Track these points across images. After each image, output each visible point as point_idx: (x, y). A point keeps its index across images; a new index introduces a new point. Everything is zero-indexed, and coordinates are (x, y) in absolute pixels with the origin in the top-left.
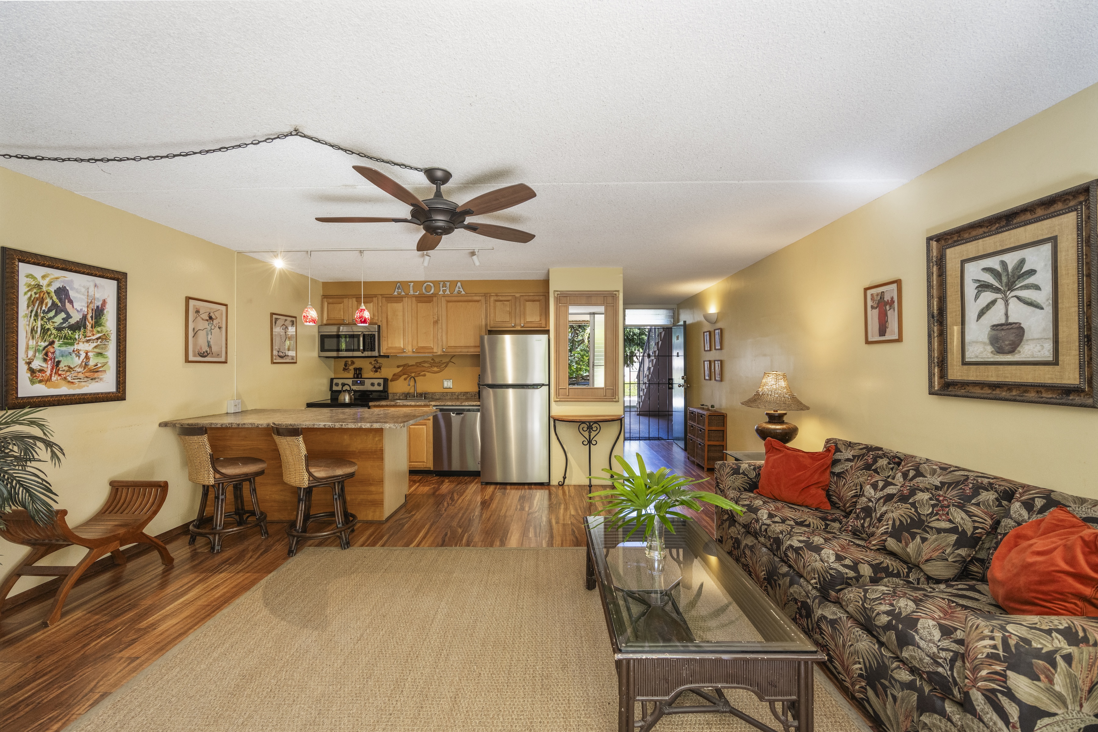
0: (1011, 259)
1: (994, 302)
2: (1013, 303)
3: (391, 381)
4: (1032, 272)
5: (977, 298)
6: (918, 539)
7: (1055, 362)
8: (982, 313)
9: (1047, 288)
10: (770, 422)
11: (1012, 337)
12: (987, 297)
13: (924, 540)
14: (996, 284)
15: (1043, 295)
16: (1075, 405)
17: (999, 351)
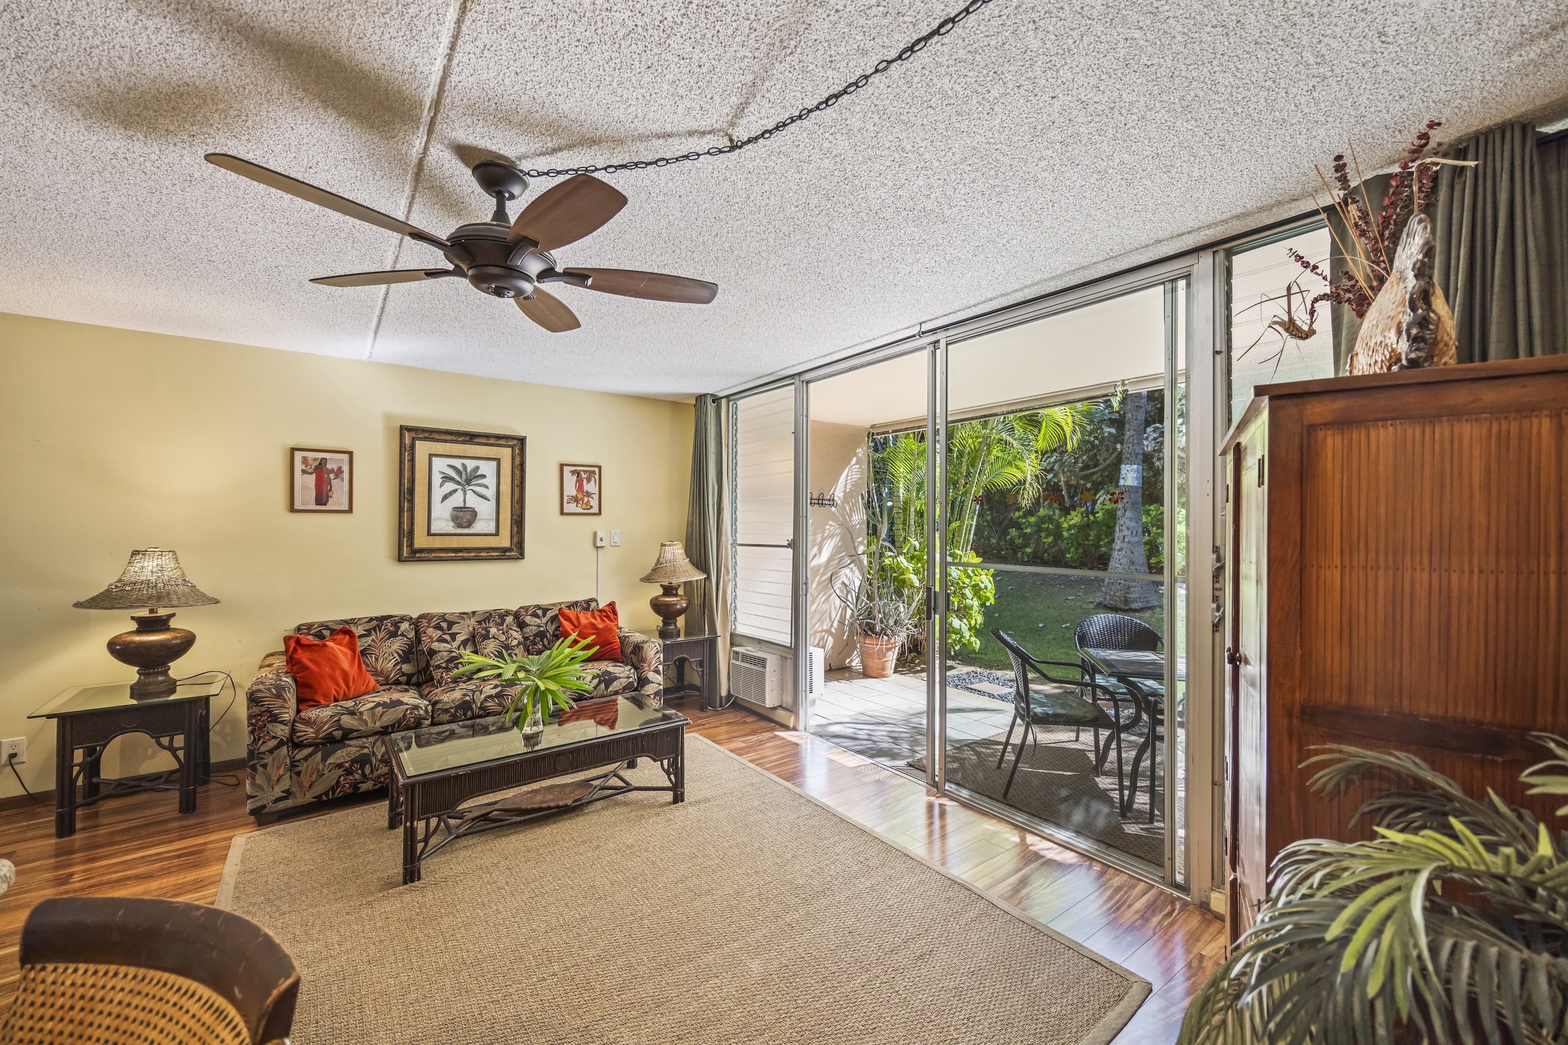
0: (471, 464)
1: (455, 491)
2: (470, 494)
4: (483, 476)
5: (441, 485)
7: (497, 533)
8: (445, 498)
9: (493, 488)
11: (468, 517)
12: (450, 486)
14: (457, 478)
15: (491, 493)
16: (510, 558)
17: (460, 526)
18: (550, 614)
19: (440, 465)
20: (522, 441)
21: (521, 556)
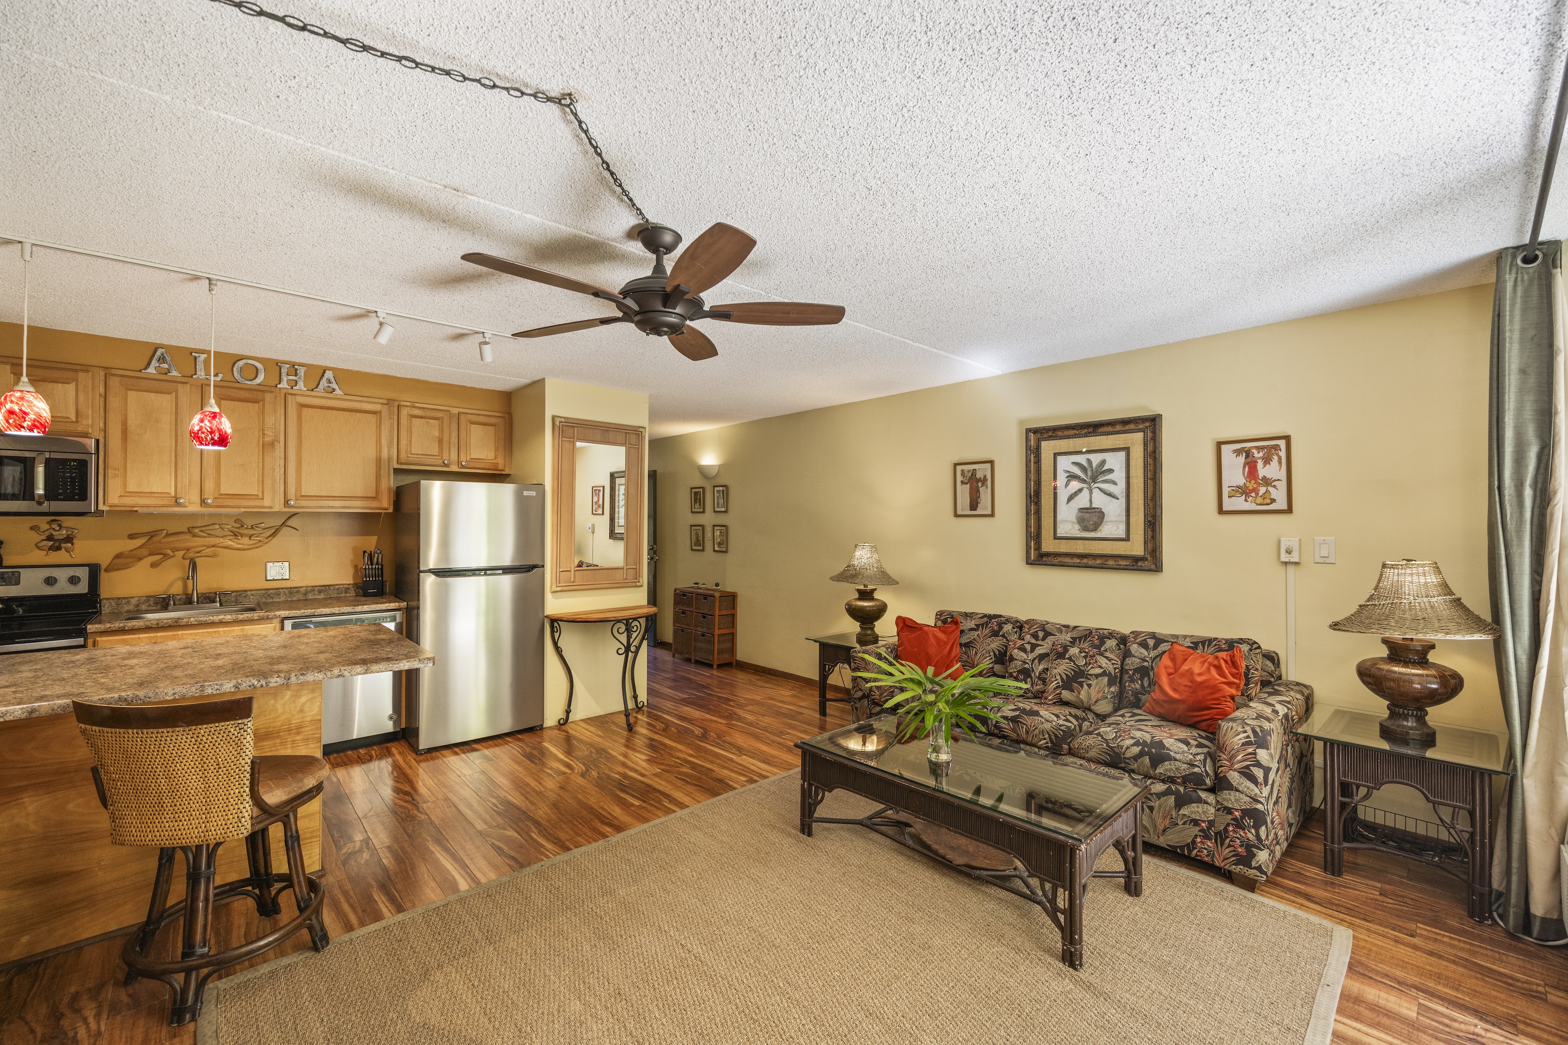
0: (1096, 458)
1: (1080, 490)
2: (1096, 492)
3: (106, 570)
4: (1111, 471)
5: (1067, 485)
6: (1085, 686)
7: (1127, 539)
8: (1071, 498)
9: (1122, 484)
10: (860, 599)
11: (1095, 519)
12: (1075, 485)
13: (1089, 686)
14: (1083, 476)
15: (1119, 489)
16: (1145, 569)
17: (1085, 529)
19: (1064, 463)
20: (1156, 421)
21: (1158, 567)
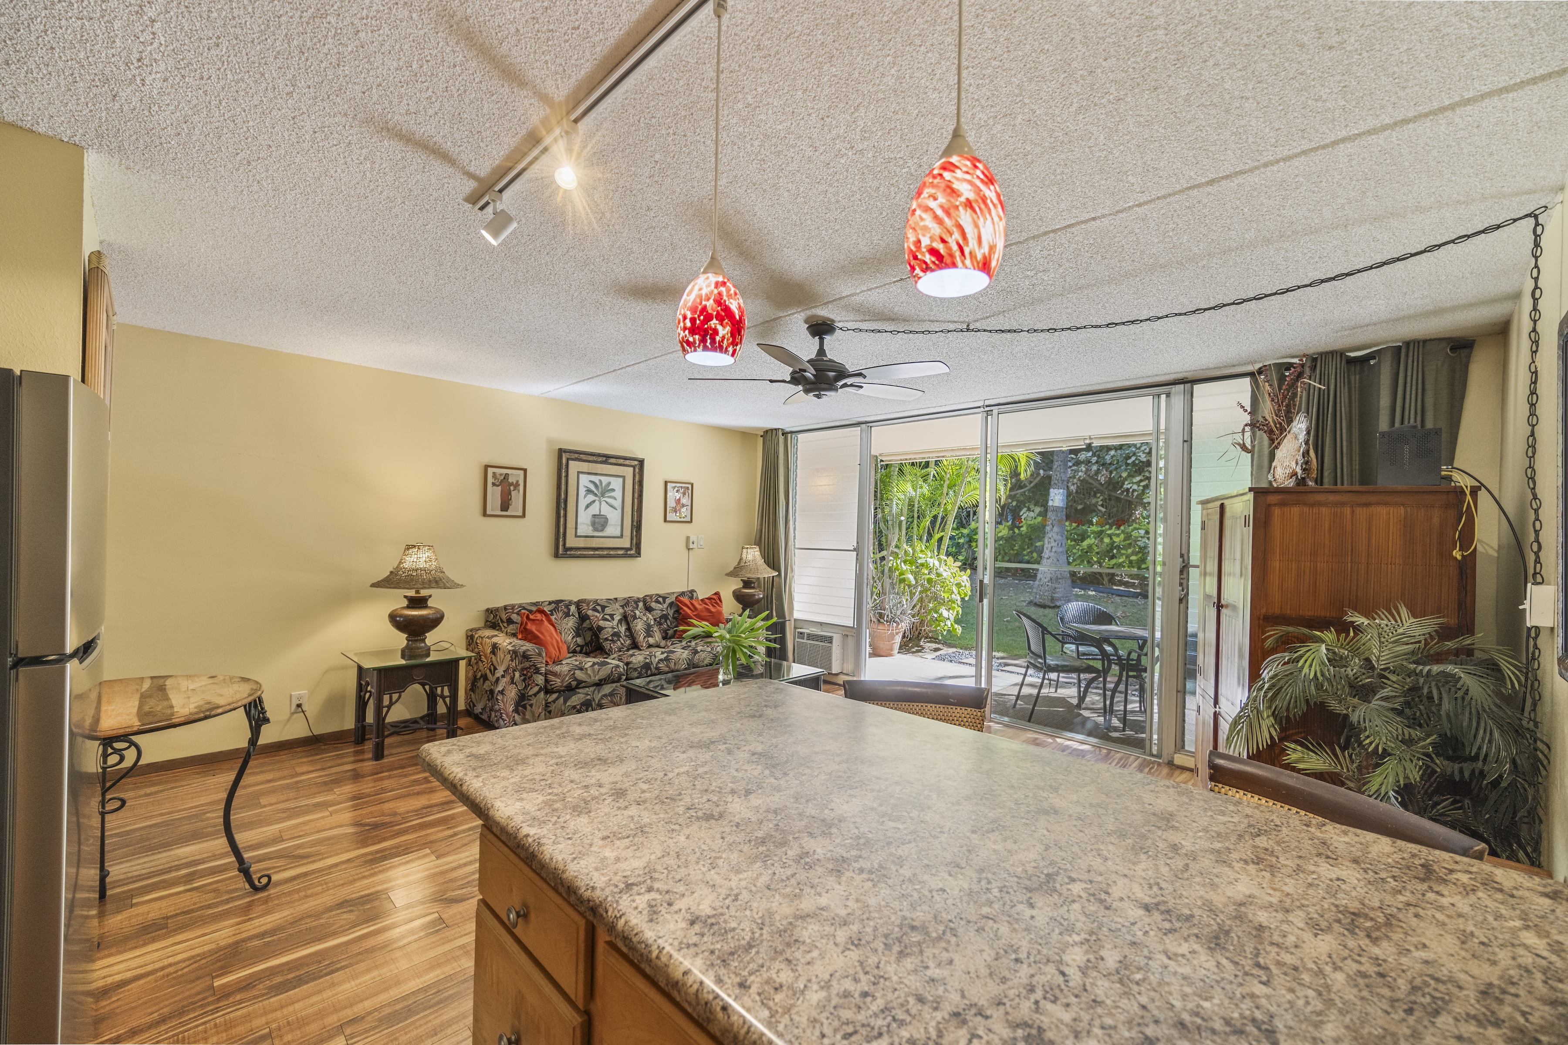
0: (605, 480)
1: (594, 501)
2: (603, 503)
4: (613, 490)
5: (585, 497)
7: (621, 537)
8: (587, 507)
9: (619, 499)
11: (602, 523)
12: (591, 498)
14: (596, 491)
15: (618, 503)
16: (631, 556)
17: (596, 530)
18: (668, 601)
19: (584, 480)
20: (641, 462)
21: (638, 554)
